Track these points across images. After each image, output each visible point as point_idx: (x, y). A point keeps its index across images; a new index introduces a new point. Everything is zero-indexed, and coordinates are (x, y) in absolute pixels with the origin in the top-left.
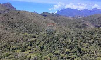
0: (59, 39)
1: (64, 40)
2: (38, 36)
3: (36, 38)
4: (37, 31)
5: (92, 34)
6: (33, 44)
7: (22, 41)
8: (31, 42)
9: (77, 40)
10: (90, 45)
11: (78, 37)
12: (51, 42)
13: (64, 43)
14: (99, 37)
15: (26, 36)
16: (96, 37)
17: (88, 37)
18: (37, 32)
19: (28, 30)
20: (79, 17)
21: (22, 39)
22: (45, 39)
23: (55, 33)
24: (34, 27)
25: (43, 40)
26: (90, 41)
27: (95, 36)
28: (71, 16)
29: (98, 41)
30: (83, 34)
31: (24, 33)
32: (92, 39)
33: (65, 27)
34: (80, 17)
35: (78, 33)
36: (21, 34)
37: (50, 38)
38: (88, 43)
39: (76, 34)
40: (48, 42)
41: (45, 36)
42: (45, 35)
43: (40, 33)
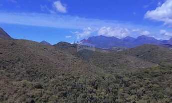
0: (84, 89)
1: (95, 90)
2: (46, 84)
3: (42, 88)
4: (45, 75)
5: (141, 78)
6: (37, 100)
7: (15, 96)
8: (33, 97)
9: (116, 90)
10: (139, 97)
11: (118, 83)
12: (71, 96)
13: (95, 96)
14: (153, 84)
15: (25, 85)
16: (148, 83)
17: (135, 83)
18: (46, 77)
19: (29, 73)
20: (119, 49)
21: (16, 92)
22: (60, 90)
23: (78, 78)
24: (40, 69)
25: (56, 93)
26: (138, 91)
27: (147, 81)
28: (105, 48)
29: (152, 91)
30: (126, 79)
31: (20, 80)
32: (141, 86)
33: (95, 67)
34: (121, 50)
35: (118, 77)
36: (14, 83)
37: (69, 87)
38: (136, 94)
39: (114, 78)
40: (65, 95)
41: (59, 85)
42: (60, 83)
43: (51, 78)
